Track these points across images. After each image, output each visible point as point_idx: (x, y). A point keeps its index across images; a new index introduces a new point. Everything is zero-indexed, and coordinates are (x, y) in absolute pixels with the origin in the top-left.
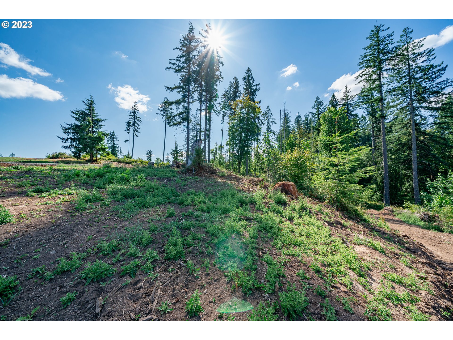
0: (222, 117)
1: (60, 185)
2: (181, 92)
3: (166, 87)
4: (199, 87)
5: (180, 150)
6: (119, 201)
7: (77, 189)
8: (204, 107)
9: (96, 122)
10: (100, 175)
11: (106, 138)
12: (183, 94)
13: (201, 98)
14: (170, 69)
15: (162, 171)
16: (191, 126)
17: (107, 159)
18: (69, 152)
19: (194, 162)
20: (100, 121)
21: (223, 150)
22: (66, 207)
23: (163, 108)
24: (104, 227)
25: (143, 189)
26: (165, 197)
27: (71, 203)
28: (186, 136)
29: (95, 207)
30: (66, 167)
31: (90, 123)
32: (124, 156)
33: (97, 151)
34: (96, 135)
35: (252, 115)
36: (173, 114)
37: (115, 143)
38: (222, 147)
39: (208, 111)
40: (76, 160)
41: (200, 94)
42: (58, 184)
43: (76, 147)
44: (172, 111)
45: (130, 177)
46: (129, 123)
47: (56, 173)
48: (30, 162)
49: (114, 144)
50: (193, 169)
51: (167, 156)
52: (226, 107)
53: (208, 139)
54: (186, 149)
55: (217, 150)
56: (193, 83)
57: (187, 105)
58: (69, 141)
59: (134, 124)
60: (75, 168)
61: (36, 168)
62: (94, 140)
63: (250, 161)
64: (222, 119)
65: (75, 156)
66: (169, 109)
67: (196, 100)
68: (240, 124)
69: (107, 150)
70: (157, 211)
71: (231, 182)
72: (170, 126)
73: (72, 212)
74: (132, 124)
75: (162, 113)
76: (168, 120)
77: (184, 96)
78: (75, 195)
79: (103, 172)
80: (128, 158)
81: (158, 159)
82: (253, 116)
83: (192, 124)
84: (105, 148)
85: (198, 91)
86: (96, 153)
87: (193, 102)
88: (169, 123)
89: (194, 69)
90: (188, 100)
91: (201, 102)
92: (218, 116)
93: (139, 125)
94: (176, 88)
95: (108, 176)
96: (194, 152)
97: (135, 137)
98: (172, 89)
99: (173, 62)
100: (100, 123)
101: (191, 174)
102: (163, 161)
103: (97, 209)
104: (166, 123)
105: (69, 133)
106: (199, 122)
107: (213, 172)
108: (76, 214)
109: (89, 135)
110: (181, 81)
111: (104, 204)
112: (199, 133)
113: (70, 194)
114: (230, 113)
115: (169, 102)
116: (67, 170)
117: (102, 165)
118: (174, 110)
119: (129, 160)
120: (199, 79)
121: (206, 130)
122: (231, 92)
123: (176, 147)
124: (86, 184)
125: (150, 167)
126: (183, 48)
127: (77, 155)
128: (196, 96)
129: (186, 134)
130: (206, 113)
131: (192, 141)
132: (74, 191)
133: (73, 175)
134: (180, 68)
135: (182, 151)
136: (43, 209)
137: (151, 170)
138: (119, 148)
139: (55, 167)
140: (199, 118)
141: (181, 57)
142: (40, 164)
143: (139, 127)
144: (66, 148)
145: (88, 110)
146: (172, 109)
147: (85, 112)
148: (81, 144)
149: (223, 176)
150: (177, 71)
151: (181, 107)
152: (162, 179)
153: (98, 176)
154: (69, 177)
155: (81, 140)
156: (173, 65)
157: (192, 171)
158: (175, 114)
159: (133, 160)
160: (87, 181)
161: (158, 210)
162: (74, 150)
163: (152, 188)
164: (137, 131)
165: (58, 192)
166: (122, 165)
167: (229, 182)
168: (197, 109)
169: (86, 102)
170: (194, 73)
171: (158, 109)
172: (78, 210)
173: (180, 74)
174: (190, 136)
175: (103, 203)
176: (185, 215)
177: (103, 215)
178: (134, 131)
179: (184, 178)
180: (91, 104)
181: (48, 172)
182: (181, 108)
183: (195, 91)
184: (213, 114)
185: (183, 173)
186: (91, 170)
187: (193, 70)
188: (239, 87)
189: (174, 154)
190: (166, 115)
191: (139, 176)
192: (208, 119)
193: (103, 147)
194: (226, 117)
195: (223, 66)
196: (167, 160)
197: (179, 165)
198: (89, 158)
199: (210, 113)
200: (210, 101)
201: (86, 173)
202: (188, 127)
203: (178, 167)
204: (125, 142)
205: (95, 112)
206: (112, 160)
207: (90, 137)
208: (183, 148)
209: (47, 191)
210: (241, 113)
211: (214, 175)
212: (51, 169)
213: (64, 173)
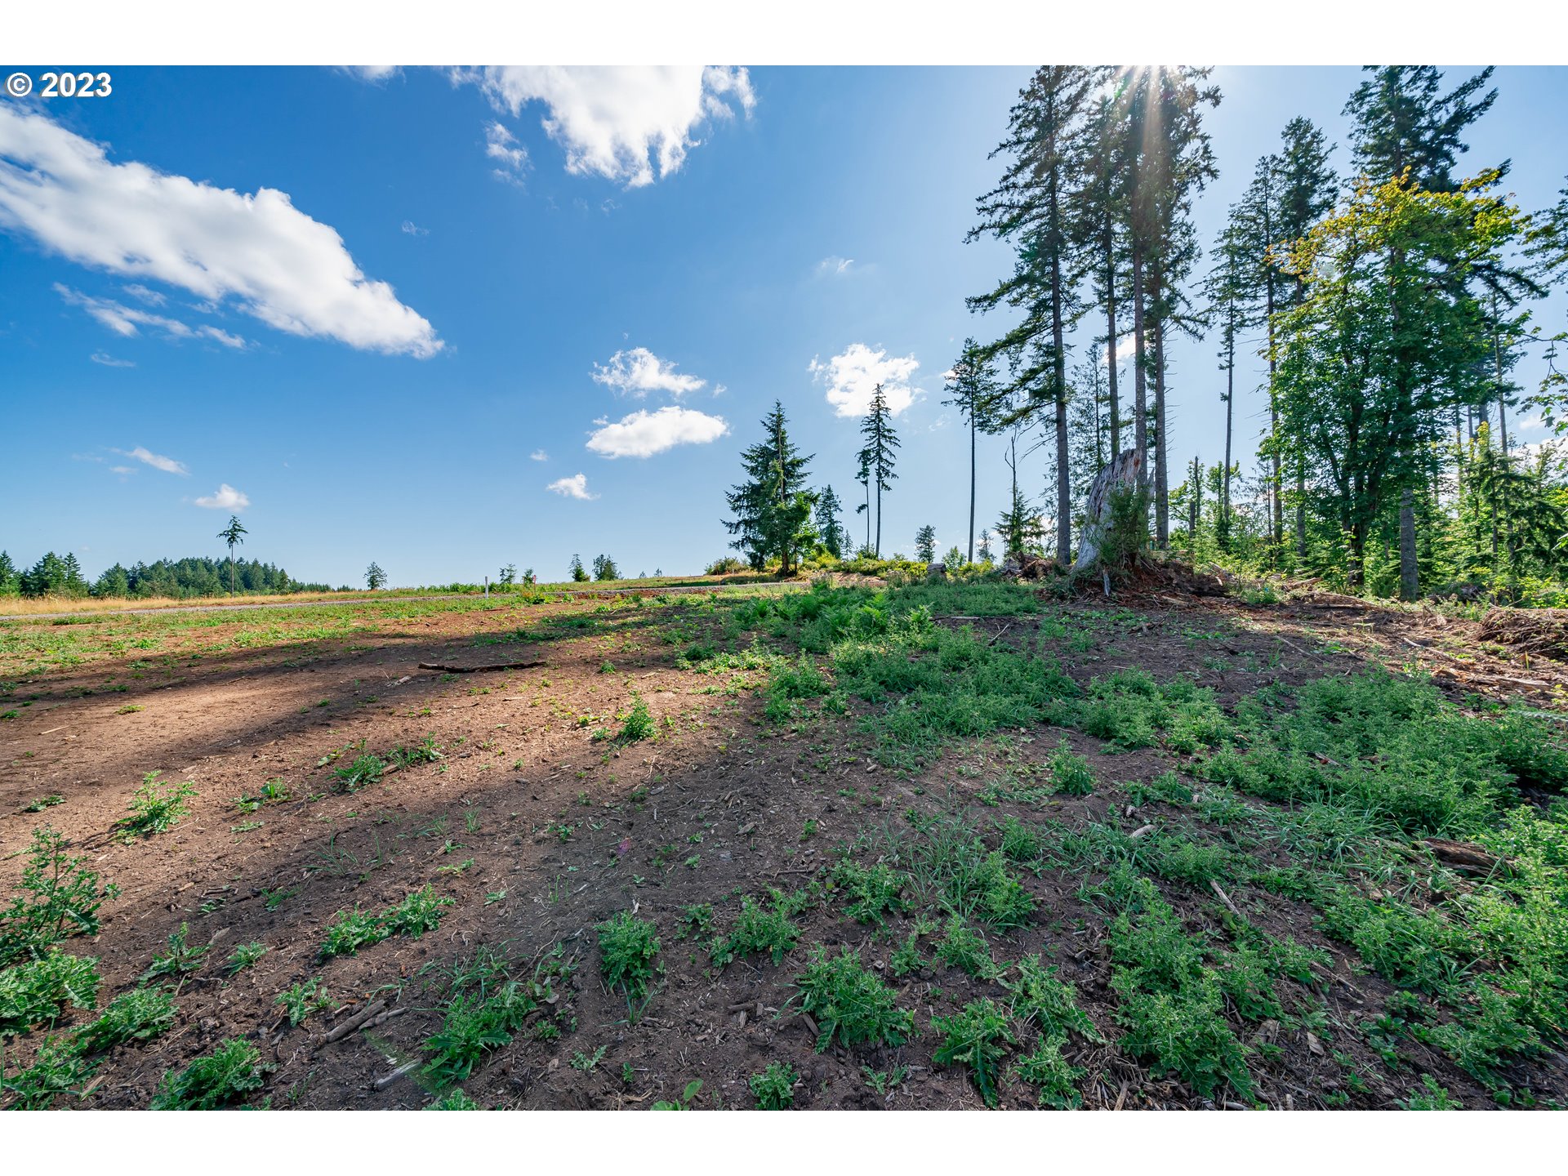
0: (1223, 338)
1: (731, 641)
2: (1025, 299)
3: (969, 301)
4: (1098, 250)
5: (1031, 513)
6: (869, 700)
7: (763, 653)
8: (1125, 322)
9: (791, 470)
10: (809, 613)
11: (813, 508)
12: (1033, 303)
13: (1110, 292)
14: (982, 232)
15: (977, 593)
16: (1071, 415)
17: (817, 565)
18: (741, 557)
19: (1105, 550)
20: (799, 463)
21: (1234, 483)
22: (745, 706)
23: (961, 379)
24: (843, 795)
25: (937, 659)
26: (1022, 697)
27: (756, 695)
28: (1054, 457)
29: (809, 714)
30: (740, 592)
31: (778, 473)
32: (857, 553)
33: (797, 545)
34: (793, 503)
35: (1433, 265)
36: (997, 388)
37: (835, 518)
38: (1228, 473)
39: (1145, 333)
40: (755, 573)
41: (1108, 275)
42: (727, 639)
43: (754, 542)
44: (993, 379)
45: (889, 618)
46: (865, 455)
47: (722, 609)
48: (683, 585)
49: (832, 522)
50: (1106, 579)
51: (981, 541)
52: (1246, 286)
53: (1153, 449)
54: (1056, 503)
55: (1204, 489)
56: (1070, 245)
57: (1050, 339)
58: (742, 528)
59: (878, 454)
60: (756, 594)
61: (693, 598)
62: (788, 519)
63: (1427, 519)
64: (1222, 349)
65: (753, 565)
66: (982, 375)
67: (1088, 307)
68: (1346, 340)
69: (816, 541)
70: (1006, 753)
71: (1332, 634)
72: (990, 432)
73: (758, 724)
74: (873, 455)
75: (959, 396)
76: (980, 416)
77: (1037, 310)
78: (761, 671)
79: (815, 603)
80: (869, 556)
81: (954, 553)
82: (1442, 269)
83: (1074, 404)
84: (813, 537)
85: (1093, 268)
86: (795, 551)
87: (1076, 317)
88: (983, 425)
89: (1073, 189)
90: (1057, 316)
91: (1110, 303)
92: (1201, 338)
93: (891, 454)
94: (1006, 289)
95: (829, 613)
96: (1106, 507)
97: (883, 492)
98: (991, 300)
99: (990, 202)
100: (800, 470)
101: (1097, 601)
102: (970, 560)
103: (814, 720)
104: (973, 427)
105: (741, 507)
106: (1108, 390)
107: (1206, 589)
108: (770, 732)
109: (779, 506)
110: (1021, 257)
111: (831, 707)
112: (1109, 433)
113: (751, 667)
114: (1272, 306)
115: (984, 350)
116: (741, 602)
117: (808, 582)
118: (1002, 372)
119: (870, 564)
120: (1099, 219)
121: (1140, 410)
122: (1272, 204)
123: (1015, 504)
124: (782, 641)
125: (934, 582)
126: (1023, 135)
127: (757, 562)
128: (1087, 289)
129: (1052, 448)
130: (1140, 341)
131: (1079, 471)
132: (758, 660)
133: (754, 615)
134: (1016, 212)
135: (1039, 514)
136: (702, 707)
137: (940, 590)
138: (844, 533)
139: (720, 596)
140: (1105, 375)
141: (1019, 169)
142: (696, 588)
143: (891, 460)
144: (736, 545)
145: (772, 441)
146: (991, 373)
147: (766, 448)
148: (763, 533)
149: (1264, 606)
150: (1004, 228)
151: (1029, 349)
152: (985, 620)
153: (804, 617)
154: (746, 620)
155: (763, 521)
156: (991, 213)
157: (1101, 585)
158: (1004, 387)
159: (882, 564)
160: (783, 629)
161: (1010, 750)
162: (752, 550)
163: (964, 657)
164: (887, 474)
165: (728, 659)
166: (854, 579)
167: (1319, 633)
168: (1097, 339)
169: (767, 422)
170: (1074, 206)
171: (948, 388)
172: (772, 718)
173: (1015, 235)
174: (1072, 454)
175: (829, 703)
176: (1145, 798)
177: (834, 746)
178: (879, 474)
179: (1072, 617)
180: (778, 425)
181: (709, 606)
182: (1028, 356)
183: (1082, 273)
184: (1175, 339)
185: (1062, 598)
186: (788, 598)
187: (1071, 195)
188: (1321, 160)
189: (1011, 528)
190: (973, 399)
191: (914, 614)
192: (1151, 366)
193: (808, 533)
194: (1244, 330)
195: (1217, 102)
196: (984, 553)
197: (1034, 566)
198: (780, 566)
199: (1158, 337)
200: (1157, 283)
201: (780, 606)
202: (1060, 421)
203: (1030, 574)
204: (859, 511)
205: (788, 442)
206: (831, 568)
207: (780, 512)
208: (1041, 503)
209: (710, 658)
210: (1351, 277)
211: (1213, 600)
212: (714, 599)
213: (738, 608)
